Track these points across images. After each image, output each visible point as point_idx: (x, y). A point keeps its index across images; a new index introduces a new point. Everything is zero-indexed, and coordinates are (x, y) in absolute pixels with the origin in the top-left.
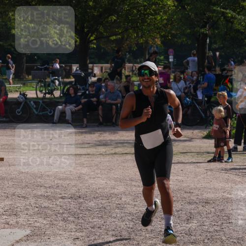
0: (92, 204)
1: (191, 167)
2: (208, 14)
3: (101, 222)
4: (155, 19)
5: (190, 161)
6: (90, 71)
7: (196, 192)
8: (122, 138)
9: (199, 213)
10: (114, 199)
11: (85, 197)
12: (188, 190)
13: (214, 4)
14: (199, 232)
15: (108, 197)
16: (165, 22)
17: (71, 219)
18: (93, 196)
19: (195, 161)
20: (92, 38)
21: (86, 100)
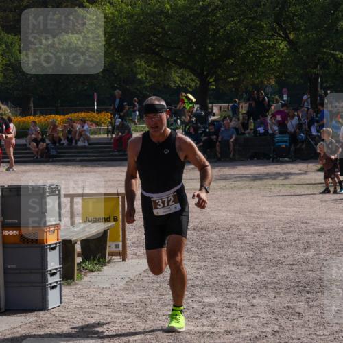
0: (214, 235)
1: (307, 199)
2: (319, 56)
3: (222, 252)
4: (270, 61)
5: (306, 193)
6: (209, 110)
7: (313, 222)
8: (241, 173)
9: (315, 242)
10: (234, 230)
11: (207, 229)
12: (304, 221)
13: (325, 47)
14: (316, 261)
15: (229, 228)
16: (279, 63)
17: (195, 249)
18: (214, 227)
19: (310, 193)
20: (211, 80)
21: (206, 138)
